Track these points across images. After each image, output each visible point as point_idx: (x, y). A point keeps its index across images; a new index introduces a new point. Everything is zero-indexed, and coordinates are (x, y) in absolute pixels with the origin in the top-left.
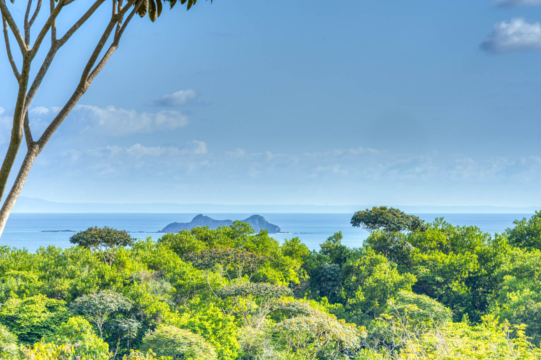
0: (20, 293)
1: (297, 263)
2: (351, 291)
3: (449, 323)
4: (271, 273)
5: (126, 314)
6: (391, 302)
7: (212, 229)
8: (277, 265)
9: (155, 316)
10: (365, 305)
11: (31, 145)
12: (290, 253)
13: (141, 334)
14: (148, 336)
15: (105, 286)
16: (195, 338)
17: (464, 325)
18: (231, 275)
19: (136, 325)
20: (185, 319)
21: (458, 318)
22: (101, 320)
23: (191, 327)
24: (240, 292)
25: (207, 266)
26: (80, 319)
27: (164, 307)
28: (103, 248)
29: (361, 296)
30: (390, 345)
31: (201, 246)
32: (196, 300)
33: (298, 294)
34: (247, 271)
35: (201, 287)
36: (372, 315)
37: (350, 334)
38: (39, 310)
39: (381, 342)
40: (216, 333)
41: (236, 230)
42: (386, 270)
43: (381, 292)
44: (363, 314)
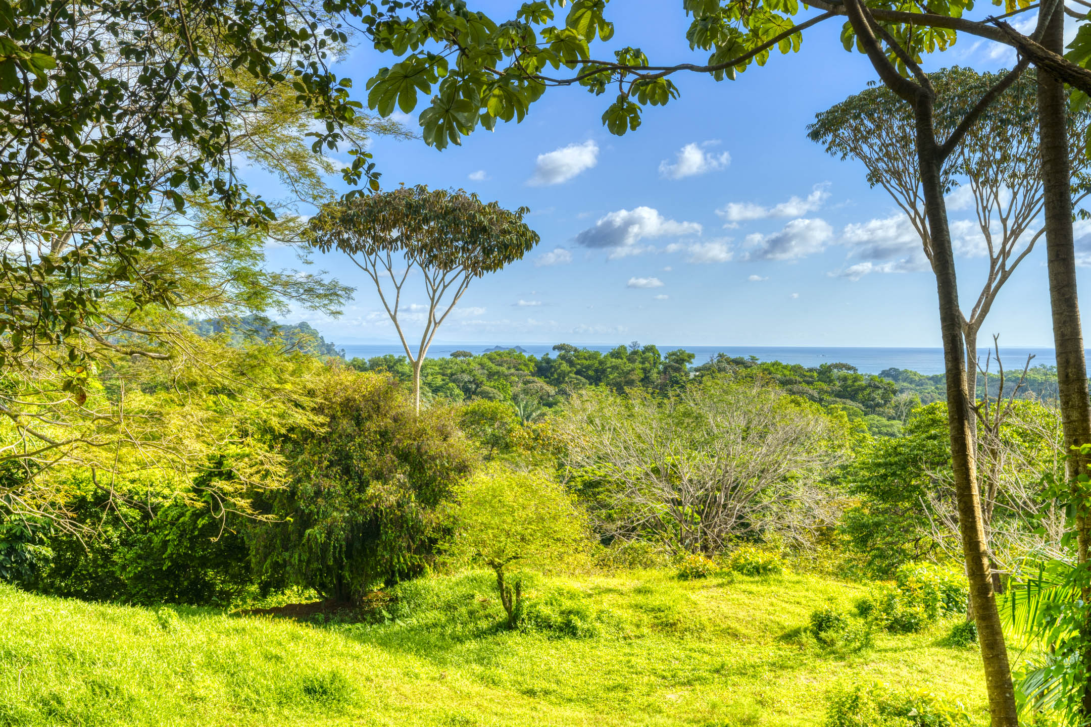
0: (432, 374)
1: (533, 364)
2: (552, 374)
3: (587, 386)
4: (523, 367)
5: (470, 382)
6: (566, 379)
7: (502, 351)
8: (526, 365)
9: (481, 383)
10: (557, 379)
11: (436, 324)
12: (530, 360)
13: (476, 389)
14: (479, 390)
15: (463, 372)
16: (495, 391)
17: (593, 387)
18: (509, 368)
19: (474, 386)
20: (492, 384)
21: (591, 384)
22: (461, 385)
23: (494, 387)
24: (512, 374)
25: (501, 365)
26: (454, 385)
27: (485, 379)
28: (462, 358)
29: (556, 376)
30: (566, 393)
31: (498, 357)
32: (496, 377)
33: (533, 375)
34: (515, 367)
35: (498, 372)
36: (561, 383)
37: (552, 390)
38: (439, 381)
39: (563, 392)
40: (504, 389)
41: (510, 352)
42: (565, 367)
43: (563, 375)
44: (557, 382)
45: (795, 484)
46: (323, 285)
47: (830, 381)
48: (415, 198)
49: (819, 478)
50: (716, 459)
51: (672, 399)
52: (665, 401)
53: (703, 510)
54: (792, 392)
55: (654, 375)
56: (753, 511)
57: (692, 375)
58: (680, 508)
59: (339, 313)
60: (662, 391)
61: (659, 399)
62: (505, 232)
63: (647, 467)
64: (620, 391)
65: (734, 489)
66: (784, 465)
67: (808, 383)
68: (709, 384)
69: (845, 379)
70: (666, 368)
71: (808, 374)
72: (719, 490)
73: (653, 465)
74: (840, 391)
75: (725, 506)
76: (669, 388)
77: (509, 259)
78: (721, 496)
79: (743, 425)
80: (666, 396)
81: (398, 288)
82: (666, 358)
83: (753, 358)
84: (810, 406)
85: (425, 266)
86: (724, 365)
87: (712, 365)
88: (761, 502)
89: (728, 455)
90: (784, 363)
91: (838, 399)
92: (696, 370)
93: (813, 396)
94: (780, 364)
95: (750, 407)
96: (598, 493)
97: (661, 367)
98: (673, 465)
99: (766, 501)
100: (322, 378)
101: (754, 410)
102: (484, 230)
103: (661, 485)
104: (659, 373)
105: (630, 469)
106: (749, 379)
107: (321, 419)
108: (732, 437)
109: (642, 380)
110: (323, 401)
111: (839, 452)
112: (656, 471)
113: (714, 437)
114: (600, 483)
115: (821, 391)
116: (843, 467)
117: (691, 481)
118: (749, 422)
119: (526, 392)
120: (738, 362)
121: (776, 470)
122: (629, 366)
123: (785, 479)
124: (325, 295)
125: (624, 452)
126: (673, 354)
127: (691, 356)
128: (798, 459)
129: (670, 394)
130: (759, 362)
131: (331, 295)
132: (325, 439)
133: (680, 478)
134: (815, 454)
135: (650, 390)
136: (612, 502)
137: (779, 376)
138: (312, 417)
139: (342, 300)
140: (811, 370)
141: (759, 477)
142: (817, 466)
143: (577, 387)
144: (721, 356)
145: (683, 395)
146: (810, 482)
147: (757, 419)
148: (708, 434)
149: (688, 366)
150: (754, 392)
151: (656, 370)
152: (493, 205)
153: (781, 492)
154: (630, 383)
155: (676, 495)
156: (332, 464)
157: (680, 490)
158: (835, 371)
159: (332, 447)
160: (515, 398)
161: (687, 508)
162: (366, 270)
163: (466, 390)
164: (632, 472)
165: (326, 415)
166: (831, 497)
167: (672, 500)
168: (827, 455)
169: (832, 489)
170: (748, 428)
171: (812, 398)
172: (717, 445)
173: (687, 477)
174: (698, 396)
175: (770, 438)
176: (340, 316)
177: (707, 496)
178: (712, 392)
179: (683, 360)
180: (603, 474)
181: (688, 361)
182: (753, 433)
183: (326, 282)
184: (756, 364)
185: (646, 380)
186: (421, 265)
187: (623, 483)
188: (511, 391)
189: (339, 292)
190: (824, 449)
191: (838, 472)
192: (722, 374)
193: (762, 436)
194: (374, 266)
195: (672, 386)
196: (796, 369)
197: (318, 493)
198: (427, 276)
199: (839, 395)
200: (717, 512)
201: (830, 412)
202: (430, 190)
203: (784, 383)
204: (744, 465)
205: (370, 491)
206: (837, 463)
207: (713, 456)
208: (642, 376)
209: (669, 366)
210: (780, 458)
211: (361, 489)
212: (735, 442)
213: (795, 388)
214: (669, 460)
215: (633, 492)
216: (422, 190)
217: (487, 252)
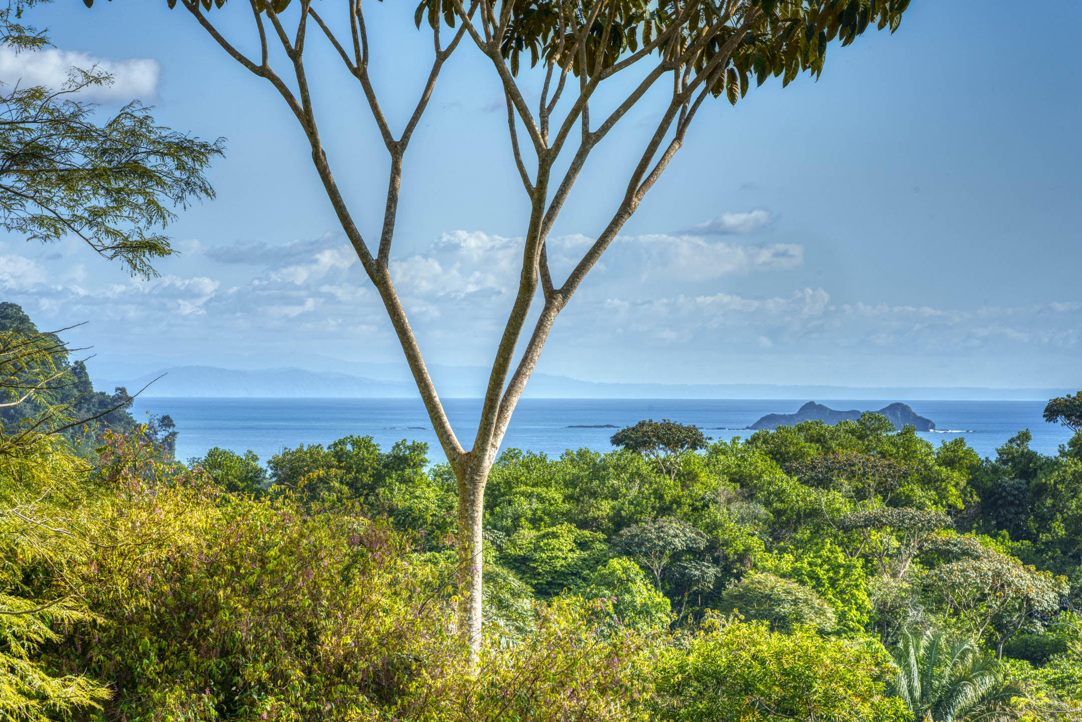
0: (535, 522)
1: (960, 477)
2: (1044, 522)
4: (919, 491)
5: (692, 551)
7: (830, 425)
8: (928, 480)
9: (742, 557)
10: (1066, 544)
11: (550, 294)
12: (950, 461)
13: (720, 584)
14: (731, 587)
15: (665, 510)
16: (803, 592)
18: (860, 495)
19: (712, 571)
20: (787, 562)
22: (657, 566)
23: (796, 574)
24: (876, 523)
25: (823, 483)
26: (626, 562)
27: (756, 542)
28: (661, 452)
29: (1060, 529)
31: (813, 451)
32: (804, 533)
33: (962, 527)
34: (883, 491)
35: (813, 513)
37: (1043, 588)
38: (565, 547)
40: (835, 584)
41: (866, 427)
59: (151, 247)
81: (396, 149)
119: (931, 595)
160: (884, 622)
162: (265, 71)
163: (677, 587)
186: (489, 49)
188: (870, 591)
194: (294, 52)
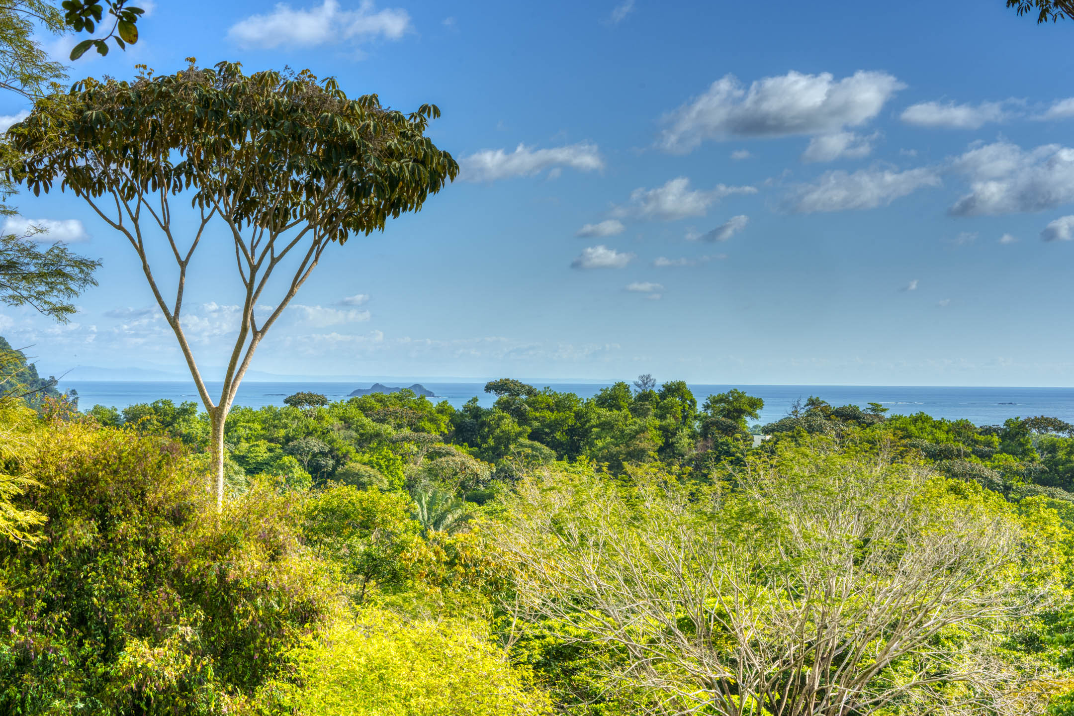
0: (248, 439)
1: (446, 419)
2: (484, 439)
3: (554, 461)
4: (428, 425)
5: (323, 454)
6: (512, 447)
7: (385, 394)
8: (432, 420)
9: (345, 456)
10: (494, 449)
11: (256, 333)
12: (441, 411)
13: (335, 468)
14: (340, 469)
15: (309, 434)
16: (372, 472)
17: (565, 464)
18: (399, 427)
19: (331, 462)
20: (366, 457)
21: (560, 458)
22: (306, 459)
23: (370, 463)
24: (406, 439)
25: (382, 421)
26: (290, 458)
27: (352, 449)
28: (307, 407)
29: (491, 442)
30: (512, 477)
31: (378, 406)
32: (374, 444)
33: (447, 441)
34: (411, 425)
35: (378, 435)
36: (500, 455)
37: (483, 469)
38: (262, 451)
39: (506, 475)
40: (388, 468)
41: (403, 395)
42: (509, 424)
43: (506, 440)
44: (493, 455)
45: (954, 650)
46: (36, 256)
47: (1023, 453)
48: (216, 88)
49: (1003, 639)
50: (803, 603)
51: (718, 485)
52: (705, 488)
53: (779, 702)
54: (951, 473)
55: (683, 441)
56: (876, 704)
57: (757, 441)
58: (735, 698)
59: (67, 309)
60: (699, 471)
61: (691, 485)
62: (391, 154)
63: (671, 618)
64: (616, 468)
65: (839, 660)
66: (934, 614)
67: (983, 456)
68: (789, 455)
69: (1053, 448)
70: (706, 428)
71: (982, 438)
72: (809, 662)
73: (681, 615)
74: (1043, 472)
75: (822, 693)
76: (711, 463)
77: (396, 207)
78: (813, 674)
79: (856, 536)
80: (705, 478)
81: (183, 264)
82: (707, 407)
83: (876, 408)
84: (986, 499)
85: (235, 218)
86: (820, 420)
87: (797, 421)
88: (890, 686)
89: (828, 594)
90: (936, 418)
91: (1039, 488)
92: (766, 431)
93: (991, 482)
94: (928, 419)
95: (869, 501)
96: (574, 671)
97: (697, 425)
98: (721, 615)
99: (900, 684)
100: (33, 436)
101: (877, 507)
102: (351, 149)
103: (696, 653)
104: (693, 436)
105: (637, 624)
106: (867, 446)
107: (31, 517)
108: (836, 558)
109: (661, 450)
110: (34, 482)
111: (1041, 589)
112: (687, 625)
113: (799, 558)
114: (577, 650)
115: (1007, 472)
116: (1050, 618)
117: (755, 645)
118: (869, 528)
119: (432, 473)
120: (848, 415)
121: (921, 622)
122: (633, 423)
123: (936, 641)
124: (40, 275)
125: (625, 590)
126: (721, 400)
127: (755, 404)
128: (963, 600)
129: (715, 474)
130: (887, 415)
131: (51, 274)
132: (37, 557)
133: (733, 640)
134: (995, 592)
135: (675, 468)
136: (601, 686)
137: (926, 443)
138: (12, 511)
139: (73, 285)
140: (987, 431)
141: (887, 638)
142: (998, 615)
143: (531, 461)
144: (812, 403)
145: (739, 477)
146: (985, 646)
147: (883, 523)
148: (788, 552)
149: (750, 423)
150: (878, 471)
151: (686, 431)
152: (369, 102)
153: (930, 667)
154: (638, 456)
155: (727, 673)
156: (51, 606)
157: (733, 663)
158: (1034, 432)
159: (51, 573)
160: (410, 485)
161: (747, 698)
162: (120, 228)
163: (315, 470)
164: (640, 629)
165: (40, 510)
166: (1027, 677)
167: (720, 682)
168: (1020, 594)
169: (1029, 660)
170: (867, 541)
171: (990, 485)
172: (805, 572)
173: (749, 635)
174: (768, 479)
175: (907, 562)
176: (69, 316)
177: (786, 674)
178: (796, 469)
179: (740, 412)
180: (583, 632)
181: (750, 414)
182: (875, 551)
183: (42, 250)
184: (881, 419)
185: (668, 450)
186: (227, 218)
187: (622, 651)
188: (404, 471)
189: (68, 270)
190: (1011, 581)
191: (1038, 627)
192: (817, 436)
193: (892, 558)
194: (135, 220)
195: (718, 459)
196: (960, 430)
197: (23, 663)
198: (238, 239)
199: (1043, 479)
200: (806, 706)
201: (1023, 509)
202: (247, 71)
203: (936, 455)
204: (859, 614)
205: (126, 659)
206: (1038, 609)
207: (797, 597)
208: (660, 442)
209: (713, 423)
210: (927, 601)
211: (110, 653)
212: (840, 570)
213: (957, 465)
214: (712, 604)
215: (642, 668)
216: (229, 71)
217: (356, 192)
